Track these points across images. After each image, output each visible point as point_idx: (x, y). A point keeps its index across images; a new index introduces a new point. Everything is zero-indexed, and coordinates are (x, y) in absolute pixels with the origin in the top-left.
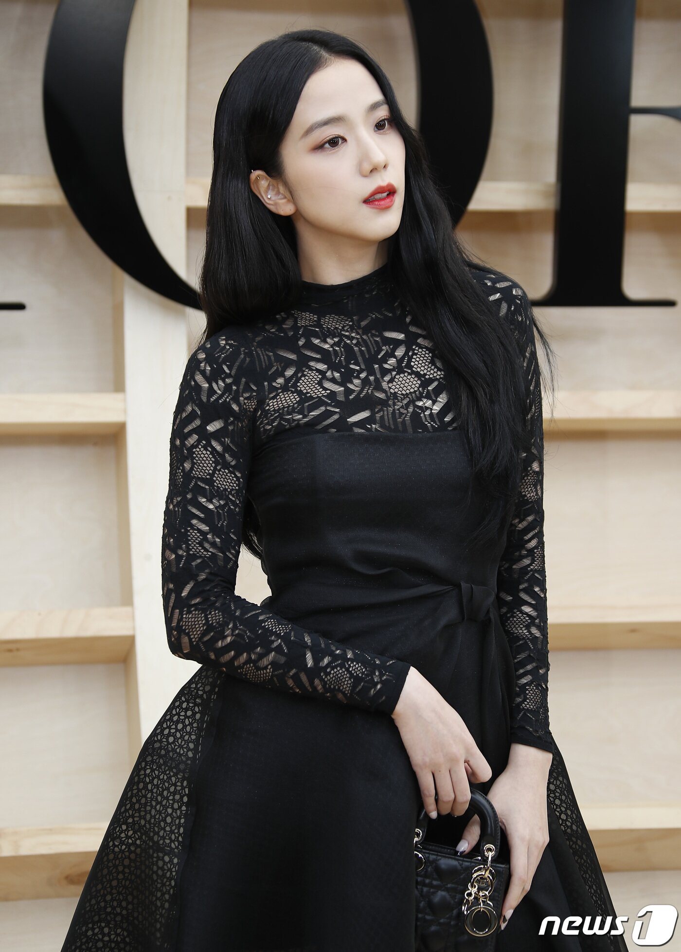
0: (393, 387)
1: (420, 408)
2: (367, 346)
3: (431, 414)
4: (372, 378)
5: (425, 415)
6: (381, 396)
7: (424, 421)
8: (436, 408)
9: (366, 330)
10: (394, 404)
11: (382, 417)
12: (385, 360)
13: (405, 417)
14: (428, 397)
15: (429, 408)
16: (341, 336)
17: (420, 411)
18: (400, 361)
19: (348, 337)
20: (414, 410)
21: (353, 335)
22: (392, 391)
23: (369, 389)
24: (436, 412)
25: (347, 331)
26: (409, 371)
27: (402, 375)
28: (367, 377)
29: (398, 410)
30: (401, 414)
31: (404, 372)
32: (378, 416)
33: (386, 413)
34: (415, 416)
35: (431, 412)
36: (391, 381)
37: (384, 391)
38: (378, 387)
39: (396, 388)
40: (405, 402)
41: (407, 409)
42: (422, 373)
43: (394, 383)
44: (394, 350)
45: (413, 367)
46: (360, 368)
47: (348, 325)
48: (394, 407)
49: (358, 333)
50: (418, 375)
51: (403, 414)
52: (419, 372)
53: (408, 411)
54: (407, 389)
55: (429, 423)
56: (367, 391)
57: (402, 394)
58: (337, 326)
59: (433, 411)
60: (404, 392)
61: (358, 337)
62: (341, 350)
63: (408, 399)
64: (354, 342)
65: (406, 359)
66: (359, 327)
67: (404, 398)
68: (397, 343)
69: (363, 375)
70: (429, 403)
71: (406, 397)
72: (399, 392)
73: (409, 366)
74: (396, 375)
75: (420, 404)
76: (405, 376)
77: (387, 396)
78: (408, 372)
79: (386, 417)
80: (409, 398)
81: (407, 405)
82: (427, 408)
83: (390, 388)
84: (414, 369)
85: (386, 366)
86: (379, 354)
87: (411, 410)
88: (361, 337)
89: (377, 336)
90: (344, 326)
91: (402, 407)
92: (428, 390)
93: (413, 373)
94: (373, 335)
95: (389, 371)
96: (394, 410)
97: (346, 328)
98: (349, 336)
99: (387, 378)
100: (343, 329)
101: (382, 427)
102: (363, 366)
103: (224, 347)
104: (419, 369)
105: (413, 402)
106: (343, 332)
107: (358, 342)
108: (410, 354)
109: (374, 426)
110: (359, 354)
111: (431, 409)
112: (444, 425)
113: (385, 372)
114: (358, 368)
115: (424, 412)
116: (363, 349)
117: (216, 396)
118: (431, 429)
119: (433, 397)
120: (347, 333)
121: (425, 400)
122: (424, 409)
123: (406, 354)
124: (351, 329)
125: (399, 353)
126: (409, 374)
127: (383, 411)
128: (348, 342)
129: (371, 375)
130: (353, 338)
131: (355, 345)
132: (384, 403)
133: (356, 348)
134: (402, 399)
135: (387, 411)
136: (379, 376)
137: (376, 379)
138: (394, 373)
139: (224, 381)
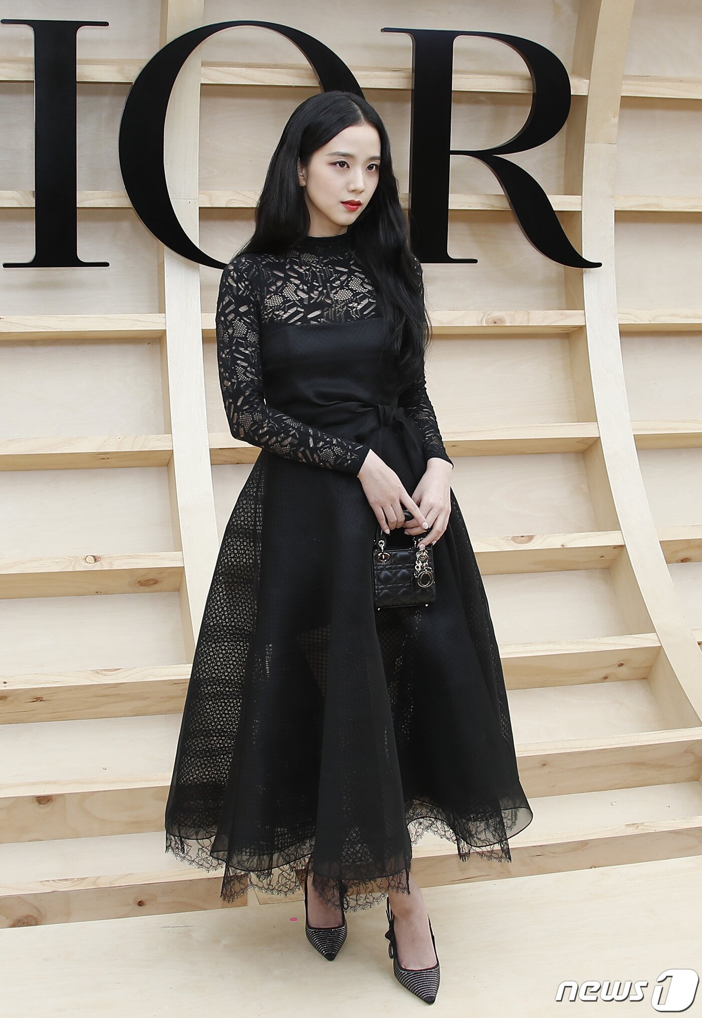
1: (350, 307)
2: (325, 273)
3: (356, 311)
4: (325, 291)
5: (353, 311)
6: (329, 301)
7: (352, 314)
8: (360, 307)
9: (326, 265)
10: (336, 306)
11: (328, 314)
12: (334, 281)
13: (341, 313)
14: (356, 302)
16: (311, 266)
17: (350, 310)
18: (342, 283)
19: (314, 267)
20: (347, 309)
21: (318, 266)
22: (335, 298)
24: (359, 309)
25: (314, 263)
26: (347, 288)
27: (342, 290)
28: (322, 290)
29: (338, 309)
30: (339, 311)
31: (344, 289)
32: (325, 313)
33: (330, 311)
34: (347, 312)
37: (331, 299)
38: (328, 297)
43: (337, 294)
44: (340, 277)
45: (350, 286)
47: (316, 260)
49: (321, 266)
50: (352, 290)
53: (343, 309)
54: (344, 298)
55: (355, 315)
56: (322, 298)
57: (341, 301)
58: (310, 260)
60: (342, 299)
61: (320, 267)
62: (309, 274)
63: (344, 303)
64: (318, 270)
65: (346, 282)
66: (322, 263)
68: (343, 273)
69: (320, 289)
70: (356, 305)
72: (339, 299)
73: (347, 286)
75: (351, 305)
76: (344, 291)
77: (332, 301)
79: (330, 314)
81: (343, 306)
82: (354, 307)
83: (334, 297)
85: (334, 285)
86: (331, 279)
87: (345, 309)
88: (322, 268)
89: (331, 269)
90: (313, 261)
91: (340, 307)
92: (356, 298)
93: (349, 289)
94: (329, 268)
95: (335, 288)
96: (335, 309)
99: (333, 292)
100: (312, 263)
101: (326, 320)
102: (321, 284)
103: (244, 263)
104: (353, 288)
105: (347, 304)
106: (312, 264)
107: (320, 270)
108: (349, 279)
109: (322, 319)
110: (319, 277)
111: (357, 308)
112: (363, 316)
113: (333, 288)
114: (318, 285)
115: (352, 309)
116: (322, 274)
117: (241, 292)
118: (355, 319)
119: (359, 302)
120: (314, 265)
121: (354, 303)
122: (352, 308)
123: (347, 279)
124: (318, 263)
125: (342, 278)
126: (347, 290)
127: (329, 310)
128: (315, 269)
129: (325, 290)
130: (318, 268)
131: (318, 272)
132: (330, 306)
133: (318, 274)
134: (341, 303)
135: (331, 310)
136: (329, 290)
137: (327, 292)
138: (338, 289)
139: (244, 283)
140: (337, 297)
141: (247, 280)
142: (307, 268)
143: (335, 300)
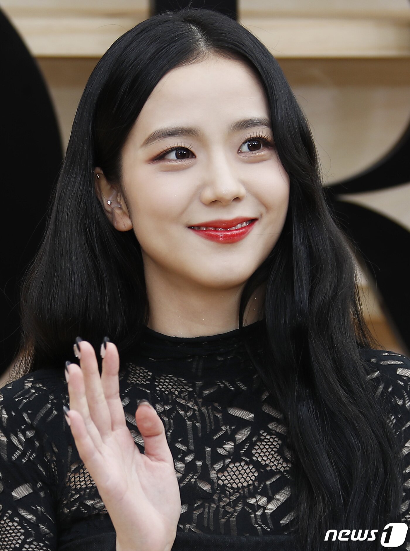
0: (223, 478)
1: (251, 506)
2: (203, 422)
3: (264, 514)
4: (199, 463)
5: (255, 516)
6: (207, 487)
7: (253, 522)
8: (271, 507)
9: (208, 401)
10: (220, 500)
11: (201, 515)
12: (220, 443)
13: (231, 517)
14: (263, 494)
15: (263, 507)
16: (175, 404)
17: (251, 511)
18: (239, 447)
19: (182, 407)
20: (243, 508)
21: (190, 404)
22: (220, 482)
23: (192, 478)
24: (271, 511)
25: (184, 399)
26: (248, 460)
27: (237, 464)
28: (193, 462)
29: (224, 507)
30: (226, 512)
31: (240, 461)
32: (196, 513)
33: (207, 510)
34: (244, 516)
35: (264, 513)
36: (222, 470)
37: (211, 482)
38: (205, 477)
39: (226, 479)
40: (233, 498)
41: (234, 507)
42: (263, 463)
43: (226, 474)
44: (235, 432)
45: (254, 455)
46: (188, 449)
47: (187, 390)
48: (219, 503)
49: (196, 403)
50: (257, 465)
51: (229, 513)
52: (260, 462)
53: (235, 509)
54: (240, 482)
55: (260, 526)
56: (190, 479)
57: (232, 488)
58: (173, 390)
59: (266, 511)
60: (234, 485)
61: (196, 408)
62: (170, 422)
63: (238, 495)
64: (189, 414)
65: (248, 445)
66: (200, 395)
67: (234, 493)
68: (241, 424)
69: (189, 459)
70: (263, 501)
71: (236, 492)
72: (229, 485)
73: (249, 454)
74: (230, 463)
75: (252, 501)
76: (240, 465)
77: (213, 488)
78: (245, 461)
79: (206, 516)
80: (240, 493)
81: (236, 502)
82: (259, 507)
83: (219, 479)
84: (254, 458)
85: (221, 451)
86: (215, 434)
87: (239, 508)
88: (199, 409)
89: (219, 411)
90: (181, 392)
91: (229, 504)
92: (265, 485)
93: (252, 462)
94: (215, 409)
95: (223, 458)
96: (218, 507)
97: (183, 395)
98: (184, 405)
99: (217, 466)
100: (179, 396)
101: (196, 527)
102: (192, 447)
103: (29, 390)
104: (260, 459)
105: (243, 498)
106: (178, 400)
107: (194, 414)
108: (254, 439)
109: (188, 526)
110: (190, 431)
111: (265, 509)
112: (278, 529)
113: (217, 458)
114: (185, 448)
115: (255, 511)
116: (197, 424)
117: (17, 454)
118: (260, 532)
119: (270, 494)
120: (183, 402)
121: (258, 497)
122: (256, 507)
123: (249, 439)
124: (191, 397)
125: (240, 437)
126: (247, 463)
127: (204, 508)
128: (182, 412)
129: (199, 460)
130: (189, 409)
131: (190, 418)
132: (207, 497)
133: (189, 423)
134: (231, 494)
135: (209, 507)
136: (208, 463)
137: (204, 465)
138: (228, 461)
139: (24, 435)
140: (224, 480)
141: (30, 427)
142: (167, 408)
143: (219, 485)
